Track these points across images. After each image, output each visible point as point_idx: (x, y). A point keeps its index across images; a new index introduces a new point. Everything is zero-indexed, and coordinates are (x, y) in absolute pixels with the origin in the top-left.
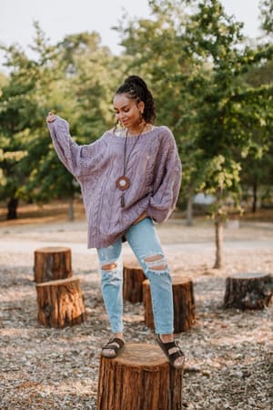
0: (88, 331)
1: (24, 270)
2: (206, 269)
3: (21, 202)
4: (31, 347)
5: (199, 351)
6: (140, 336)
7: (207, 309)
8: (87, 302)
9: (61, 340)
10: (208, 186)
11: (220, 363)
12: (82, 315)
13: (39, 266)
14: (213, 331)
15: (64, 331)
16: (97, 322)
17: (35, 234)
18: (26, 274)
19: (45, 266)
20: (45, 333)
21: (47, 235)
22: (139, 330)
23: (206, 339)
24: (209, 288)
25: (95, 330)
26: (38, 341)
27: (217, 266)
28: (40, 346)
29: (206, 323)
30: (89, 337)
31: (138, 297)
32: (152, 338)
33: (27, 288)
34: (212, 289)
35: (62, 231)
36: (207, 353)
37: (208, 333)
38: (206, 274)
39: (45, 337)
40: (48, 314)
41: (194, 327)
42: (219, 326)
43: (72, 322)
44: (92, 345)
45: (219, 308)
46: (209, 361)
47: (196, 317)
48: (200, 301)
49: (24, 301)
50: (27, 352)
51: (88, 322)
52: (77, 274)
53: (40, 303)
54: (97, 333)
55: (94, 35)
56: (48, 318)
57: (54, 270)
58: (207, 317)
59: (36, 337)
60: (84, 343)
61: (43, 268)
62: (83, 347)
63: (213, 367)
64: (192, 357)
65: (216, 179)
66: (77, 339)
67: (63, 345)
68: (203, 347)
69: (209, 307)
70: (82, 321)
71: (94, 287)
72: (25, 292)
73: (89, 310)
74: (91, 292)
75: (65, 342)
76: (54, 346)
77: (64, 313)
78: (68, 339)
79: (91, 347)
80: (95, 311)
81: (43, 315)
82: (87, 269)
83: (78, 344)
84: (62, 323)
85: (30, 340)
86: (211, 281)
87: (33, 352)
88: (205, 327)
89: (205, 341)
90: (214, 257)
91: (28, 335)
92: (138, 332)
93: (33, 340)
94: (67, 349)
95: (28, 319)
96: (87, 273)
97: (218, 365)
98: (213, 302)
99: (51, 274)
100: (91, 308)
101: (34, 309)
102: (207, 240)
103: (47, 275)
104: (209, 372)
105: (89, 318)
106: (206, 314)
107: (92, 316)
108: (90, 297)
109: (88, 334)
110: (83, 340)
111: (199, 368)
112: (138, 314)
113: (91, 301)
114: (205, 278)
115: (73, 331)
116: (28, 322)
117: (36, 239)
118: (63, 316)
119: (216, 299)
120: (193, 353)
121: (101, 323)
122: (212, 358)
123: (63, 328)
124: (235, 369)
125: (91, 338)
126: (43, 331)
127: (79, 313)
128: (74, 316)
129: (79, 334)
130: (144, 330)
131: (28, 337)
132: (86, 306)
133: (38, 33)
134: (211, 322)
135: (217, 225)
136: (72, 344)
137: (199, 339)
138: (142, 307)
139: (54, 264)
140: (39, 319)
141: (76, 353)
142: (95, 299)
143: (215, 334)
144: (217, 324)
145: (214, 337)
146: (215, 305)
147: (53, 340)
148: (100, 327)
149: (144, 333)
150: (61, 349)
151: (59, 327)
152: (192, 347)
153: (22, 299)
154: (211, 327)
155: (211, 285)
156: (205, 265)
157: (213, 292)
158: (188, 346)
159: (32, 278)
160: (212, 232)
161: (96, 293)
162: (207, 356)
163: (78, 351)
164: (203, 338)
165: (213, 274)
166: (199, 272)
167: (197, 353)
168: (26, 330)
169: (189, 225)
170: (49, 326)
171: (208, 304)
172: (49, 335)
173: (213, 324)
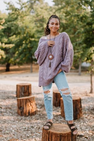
0: (38, 118)
1: (12, 93)
2: (87, 94)
3: (11, 64)
4: (15, 124)
5: (83, 128)
6: (59, 121)
7: (87, 110)
8: (38, 106)
9: (27, 122)
10: (88, 59)
11: (92, 133)
12: (35, 112)
13: (18, 91)
14: (89, 120)
15: (28, 118)
16: (42, 114)
17: (17, 78)
18: (13, 94)
19: (21, 91)
20: (20, 118)
21: (21, 78)
22: (59, 118)
23: (86, 122)
24: (88, 101)
25: (41, 118)
26: (17, 122)
27: (91, 92)
28: (18, 124)
29: (86, 116)
30: (38, 120)
31: (58, 104)
32: (64, 122)
33: (14, 99)
34: (89, 102)
35: (28, 77)
36: (87, 128)
37: (87, 120)
38: (87, 95)
39: (20, 120)
40: (21, 111)
41: (81, 117)
42: (92, 117)
43: (31, 114)
44: (39, 124)
45: (92, 110)
46: (88, 132)
47: (82, 113)
48: (84, 107)
49: (12, 105)
50: (13, 126)
51: (38, 114)
52: (33, 94)
53: (18, 106)
54: (41, 119)
56: (21, 112)
57: (24, 93)
58: (87, 114)
59: (16, 120)
60: (36, 123)
61: (20, 92)
62: (36, 125)
63: (89, 134)
64: (80, 130)
65: (91, 57)
66: (33, 121)
67: (27, 124)
68: (85, 126)
69: (88, 109)
70: (35, 114)
71: (40, 100)
72: (12, 101)
73: (38, 109)
74: (39, 102)
75: (28, 122)
76: (24, 124)
77: (28, 110)
78: (29, 121)
79: (39, 125)
80: (41, 110)
81: (20, 111)
82: (38, 92)
83: (34, 123)
84: (27, 114)
85: (14, 121)
86: (88, 98)
88: (86, 118)
89: (86, 124)
90: (90, 89)
91: (13, 119)
92: (58, 119)
93: (15, 121)
94: (29, 125)
95: (13, 113)
96: (37, 94)
97: (91, 134)
98: (89, 107)
99: (23, 94)
100: (39, 109)
101: (16, 108)
102: (87, 82)
103: (21, 94)
104: (87, 136)
105: (38, 113)
106: (86, 112)
107: (39, 112)
108: (39, 104)
109: (38, 119)
110: (36, 122)
111: (83, 135)
112: (58, 111)
113: (39, 106)
114: (86, 97)
115: (32, 118)
116: (13, 114)
117: (17, 80)
118: (27, 112)
119: (91, 106)
120: (81, 128)
121: (43, 115)
122: (89, 131)
123: (27, 116)
125: (39, 121)
126: (20, 117)
127: (34, 110)
128: (32, 112)
129: (34, 119)
130: (61, 118)
131: (13, 120)
132: (37, 108)
134: (88, 115)
135: (91, 75)
136: (31, 123)
137: (83, 123)
138: (60, 109)
139: (24, 90)
140: (18, 113)
141: (32, 127)
142: (41, 105)
143: (90, 121)
144: (91, 116)
145: (90, 122)
146: (90, 108)
147: (23, 121)
148: (43, 116)
149: (61, 119)
150: (27, 125)
151: (26, 116)
152: (80, 126)
153: (11, 104)
154: (88, 118)
155: (89, 100)
156: (86, 92)
157: (89, 103)
158: (79, 125)
159: (15, 96)
160: (89, 78)
162: (87, 130)
163: (34, 126)
164: (85, 122)
165: (89, 96)
166: (84, 95)
167: (82, 128)
168: (13, 117)
169: (80, 75)
170: (22, 115)
171: (87, 108)
172: (22, 119)
173: (89, 116)
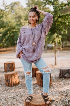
0: (20, 87)
1: (2, 68)
2: (52, 66)
4: (4, 94)
5: (54, 93)
6: (36, 89)
7: (54, 79)
8: (20, 78)
9: (13, 91)
10: (52, 42)
12: (18, 83)
14: (57, 86)
15: (13, 87)
16: (23, 84)
17: (5, 56)
18: (2, 69)
19: (7, 67)
20: (8, 89)
22: (35, 86)
23: (55, 89)
24: (54, 71)
25: (22, 87)
26: (6, 92)
27: (55, 64)
28: (6, 93)
29: (55, 83)
30: (21, 89)
31: (34, 76)
32: (39, 89)
33: (3, 73)
34: (55, 72)
35: (12, 55)
36: (56, 93)
37: (56, 87)
38: (53, 67)
39: (8, 90)
40: (8, 83)
41: (51, 85)
42: (59, 84)
43: (15, 85)
44: (22, 92)
45: (58, 78)
46: (57, 97)
47: (52, 81)
48: (52, 76)
49: (2, 78)
50: (2, 96)
51: (20, 84)
52: (17, 68)
53: (6, 79)
54: (23, 88)
55: (19, 2)
56: (8, 84)
57: (10, 68)
58: (55, 81)
59: (5, 90)
60: (19, 92)
61: (7, 68)
62: (19, 93)
63: (58, 99)
64: (52, 95)
65: (55, 40)
66: (17, 90)
67: (13, 93)
68: (55, 92)
69: (55, 78)
70: (19, 84)
71: (21, 72)
72: (2, 75)
73: (20, 80)
74: (21, 74)
76: (10, 93)
77: (13, 82)
78: (15, 90)
79: (21, 93)
80: (22, 80)
81: (7, 83)
82: (19, 67)
83: (18, 92)
84: (13, 85)
85: (3, 91)
86: (54, 69)
87: (4, 96)
88: (55, 85)
89: (55, 90)
90: (54, 62)
91: (3, 89)
92: (35, 87)
93: (4, 91)
94: (14, 94)
95: (3, 84)
96: (19, 68)
97: (60, 98)
99: (9, 69)
100: (21, 79)
101: (4, 81)
102: (52, 56)
103: (8, 70)
104: (58, 101)
105: (21, 83)
106: (54, 80)
107: (21, 82)
108: (20, 76)
109: (20, 88)
110: (19, 90)
111: (54, 100)
112: (34, 81)
113: (21, 77)
114: (53, 68)
115: (16, 88)
116: (2, 85)
117: (5, 58)
119: (57, 75)
120: (52, 94)
121: (24, 84)
122: (58, 95)
124: (65, 99)
126: (7, 88)
127: (18, 82)
128: (16, 83)
129: (18, 89)
130: (37, 86)
131: (2, 90)
133: (4, 2)
134: (56, 83)
135: (55, 53)
136: (16, 92)
137: (53, 89)
139: (10, 66)
141: (17, 95)
142: (22, 76)
144: (58, 84)
145: (58, 88)
146: (57, 77)
147: (10, 91)
148: (24, 86)
150: (12, 94)
151: (12, 86)
152: (51, 92)
153: (1, 77)
154: (56, 85)
156: (52, 65)
157: (55, 73)
158: (50, 91)
159: (4, 70)
161: (22, 75)
162: (57, 95)
163: (18, 95)
164: (54, 88)
165: (55, 67)
166: (50, 67)
167: (53, 94)
168: (2, 88)
169: (46, 52)
170: (9, 86)
171: (55, 77)
172: (9, 89)
173: (57, 83)
